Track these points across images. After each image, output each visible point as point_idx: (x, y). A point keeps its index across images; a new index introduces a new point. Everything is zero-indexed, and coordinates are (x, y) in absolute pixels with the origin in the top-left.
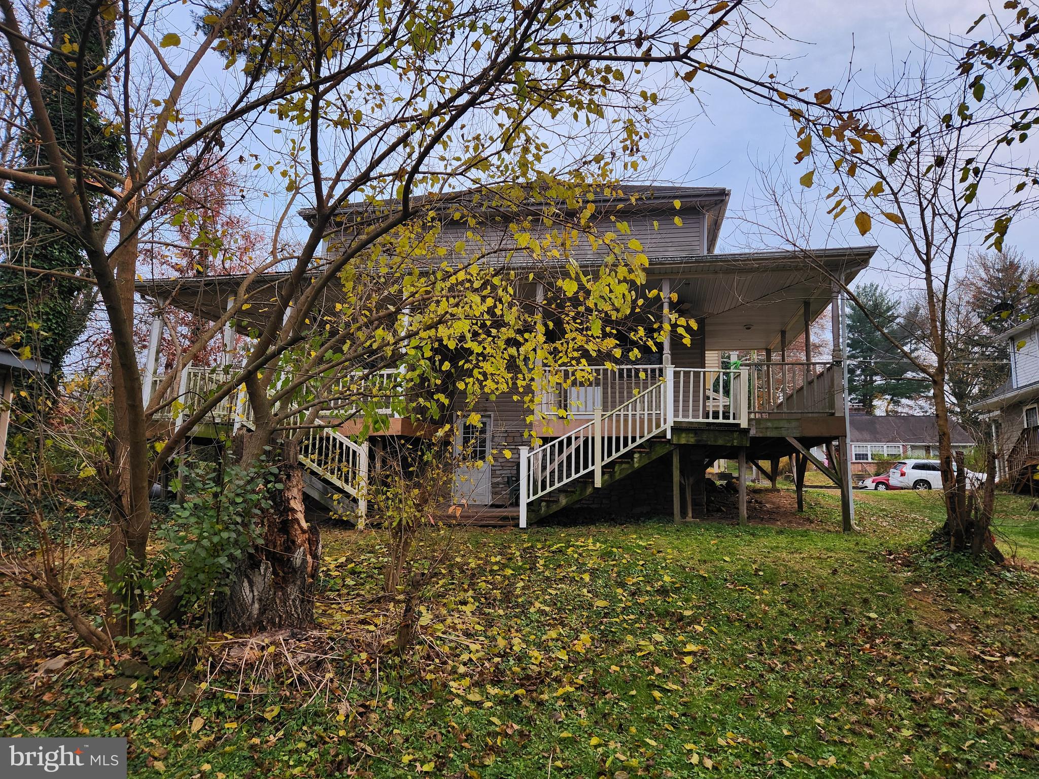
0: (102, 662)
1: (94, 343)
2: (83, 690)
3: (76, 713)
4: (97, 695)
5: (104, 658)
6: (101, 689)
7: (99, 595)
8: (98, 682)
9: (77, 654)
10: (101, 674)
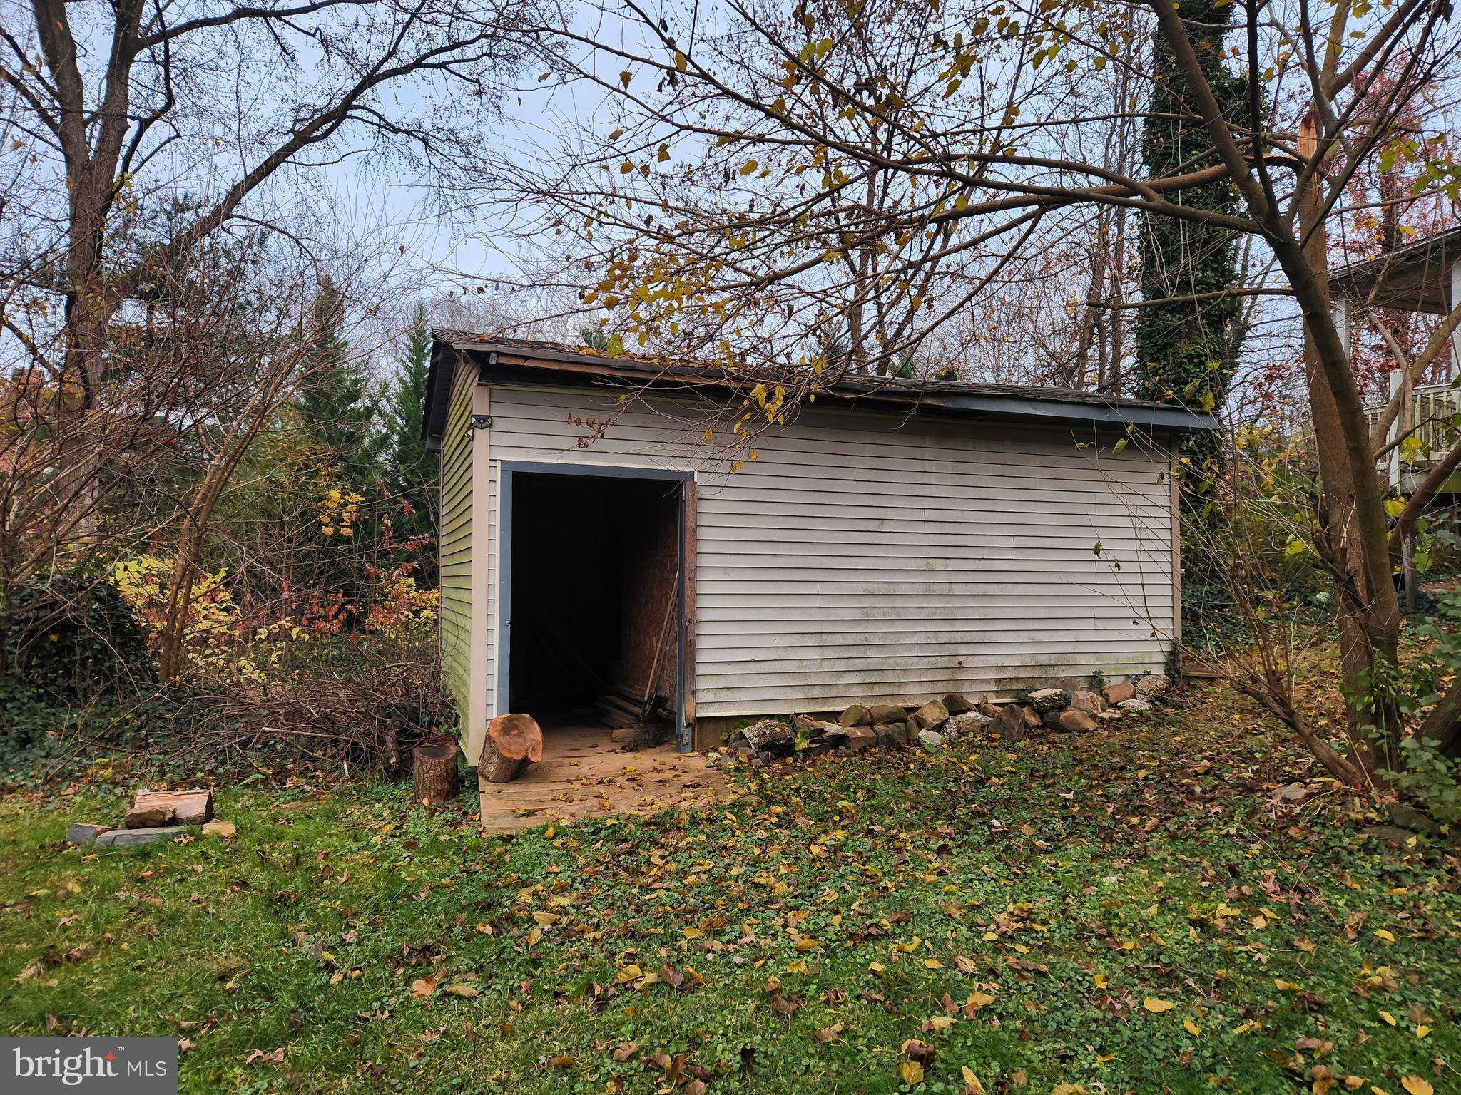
0: (1357, 800)
1: (1251, 383)
2: (1340, 832)
3: (1337, 860)
4: (1361, 842)
5: (1360, 797)
6: (1366, 836)
7: (1322, 714)
8: (1358, 826)
9: (1318, 785)
10: (1359, 816)
